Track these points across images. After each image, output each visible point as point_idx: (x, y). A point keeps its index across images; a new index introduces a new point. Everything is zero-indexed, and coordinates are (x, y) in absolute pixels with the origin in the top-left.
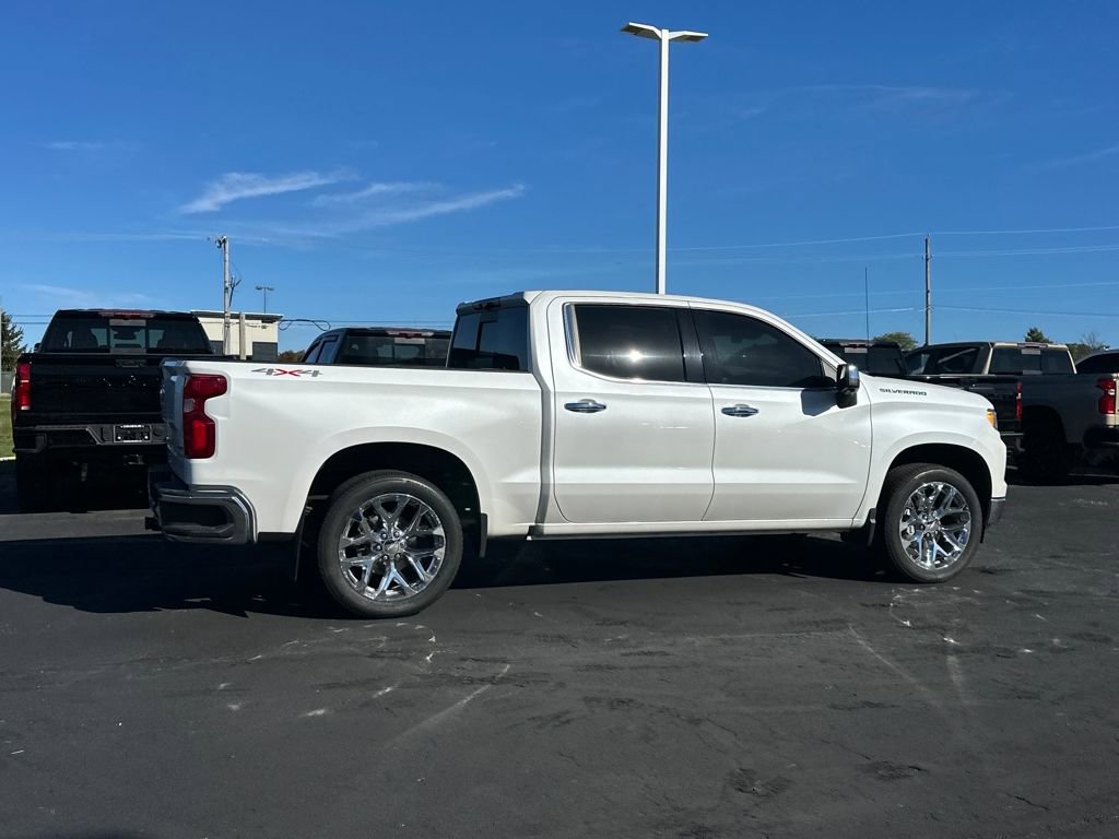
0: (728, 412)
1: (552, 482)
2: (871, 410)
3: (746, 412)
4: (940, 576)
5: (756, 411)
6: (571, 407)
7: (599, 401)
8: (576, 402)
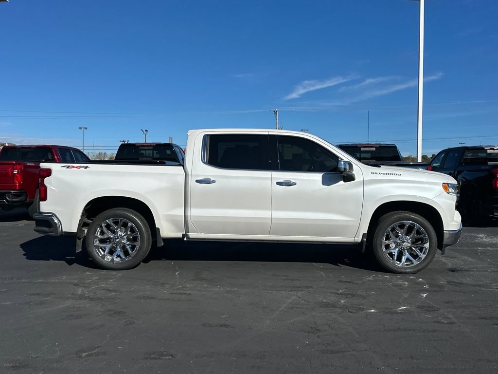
0: (279, 184)
1: (189, 215)
2: (364, 183)
3: (288, 184)
4: (407, 271)
5: (295, 184)
6: (198, 181)
7: (212, 179)
8: (201, 179)
